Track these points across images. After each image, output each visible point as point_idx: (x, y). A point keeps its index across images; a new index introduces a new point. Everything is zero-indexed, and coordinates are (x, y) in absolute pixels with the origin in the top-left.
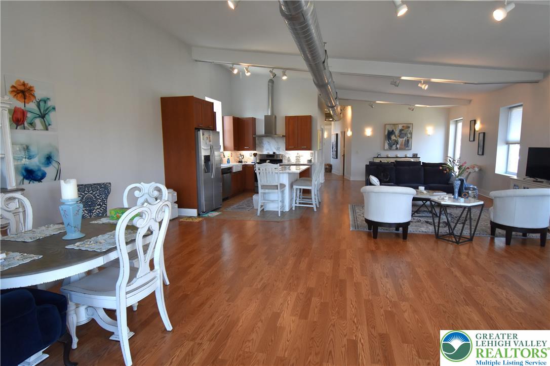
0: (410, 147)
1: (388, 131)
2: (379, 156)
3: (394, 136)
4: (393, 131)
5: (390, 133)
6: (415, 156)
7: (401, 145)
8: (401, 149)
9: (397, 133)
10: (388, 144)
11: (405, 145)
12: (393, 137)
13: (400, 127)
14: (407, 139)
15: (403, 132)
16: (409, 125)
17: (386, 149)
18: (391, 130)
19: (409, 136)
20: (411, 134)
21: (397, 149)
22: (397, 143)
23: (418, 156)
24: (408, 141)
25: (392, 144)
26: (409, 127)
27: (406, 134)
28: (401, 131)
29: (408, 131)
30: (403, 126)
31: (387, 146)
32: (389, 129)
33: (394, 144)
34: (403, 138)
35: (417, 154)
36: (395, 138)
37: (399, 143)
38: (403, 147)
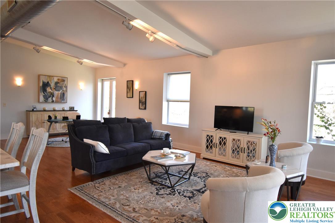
0: (66, 100)
1: (43, 82)
2: (35, 110)
3: (49, 87)
4: (48, 82)
5: (46, 85)
6: (72, 109)
7: (57, 98)
8: (57, 102)
9: (53, 85)
10: (44, 96)
11: (61, 98)
12: (49, 90)
13: (56, 80)
14: (62, 92)
15: (58, 85)
16: (63, 78)
17: (41, 101)
18: (46, 82)
19: (65, 89)
20: (66, 87)
21: (53, 102)
22: (53, 96)
23: (75, 110)
24: (64, 94)
25: (48, 97)
26: (64, 81)
27: (61, 87)
28: (56, 83)
29: (63, 84)
30: (58, 79)
31: (42, 99)
32: (44, 81)
33: (49, 97)
34: (59, 91)
35: (73, 108)
36: (50, 90)
37: (55, 96)
38: (59, 100)
